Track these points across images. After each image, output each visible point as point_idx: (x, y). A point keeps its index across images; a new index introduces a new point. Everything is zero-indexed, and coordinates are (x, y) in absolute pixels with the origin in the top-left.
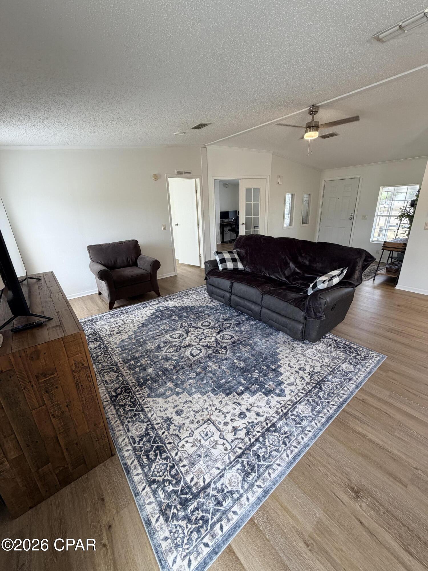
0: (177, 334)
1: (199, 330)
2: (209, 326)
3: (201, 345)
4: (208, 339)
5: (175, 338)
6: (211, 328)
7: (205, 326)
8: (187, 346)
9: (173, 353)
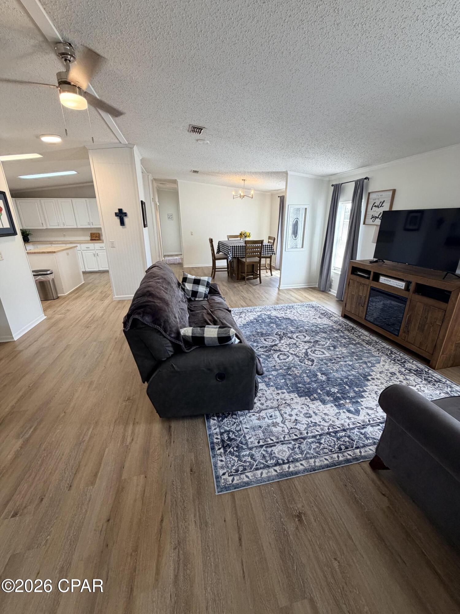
0: (317, 354)
1: (294, 353)
2: (281, 354)
3: (295, 340)
4: (288, 343)
5: (319, 351)
6: (280, 351)
7: (285, 355)
8: (308, 342)
9: (320, 340)
